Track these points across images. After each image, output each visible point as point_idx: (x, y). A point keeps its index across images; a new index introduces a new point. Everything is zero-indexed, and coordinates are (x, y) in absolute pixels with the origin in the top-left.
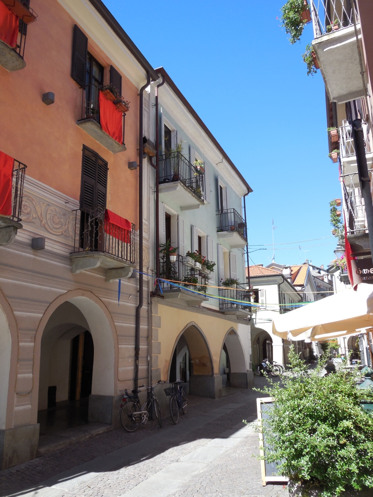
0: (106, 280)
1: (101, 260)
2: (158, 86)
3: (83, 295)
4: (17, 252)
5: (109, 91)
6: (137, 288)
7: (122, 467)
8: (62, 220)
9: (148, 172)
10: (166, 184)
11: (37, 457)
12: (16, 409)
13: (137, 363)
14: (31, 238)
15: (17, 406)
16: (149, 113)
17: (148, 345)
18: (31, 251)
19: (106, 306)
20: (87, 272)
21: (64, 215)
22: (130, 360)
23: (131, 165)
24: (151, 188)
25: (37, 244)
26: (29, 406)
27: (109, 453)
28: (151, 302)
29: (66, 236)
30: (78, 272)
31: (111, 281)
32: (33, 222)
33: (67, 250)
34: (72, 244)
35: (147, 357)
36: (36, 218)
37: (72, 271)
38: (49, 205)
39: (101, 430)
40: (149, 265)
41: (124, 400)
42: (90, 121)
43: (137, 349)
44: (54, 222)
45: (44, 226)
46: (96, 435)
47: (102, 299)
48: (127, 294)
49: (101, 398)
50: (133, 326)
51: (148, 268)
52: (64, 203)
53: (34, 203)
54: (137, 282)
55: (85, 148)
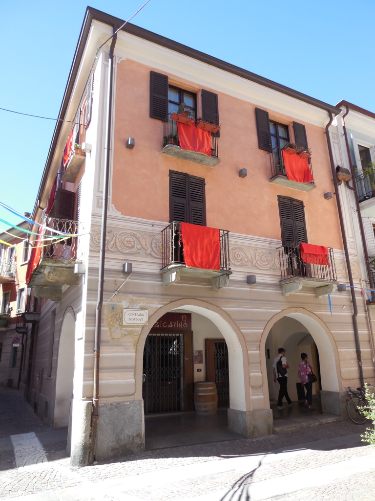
0: (316, 297)
1: (302, 283)
2: (344, 117)
3: (296, 311)
4: (237, 288)
5: (289, 148)
6: (350, 299)
7: (335, 449)
8: (269, 258)
9: (347, 196)
10: (366, 201)
11: (273, 434)
12: (252, 397)
13: (360, 364)
14: (246, 277)
15: (252, 395)
16: (339, 144)
17: (371, 348)
18: (248, 286)
19: (320, 318)
20: (296, 293)
21: (270, 253)
22: (352, 362)
23: (327, 196)
24: (353, 208)
25: (250, 280)
26: (262, 396)
27: (332, 438)
28: (368, 309)
29: (274, 269)
30: (287, 294)
31: (321, 297)
32: (246, 265)
33: (277, 279)
34: (280, 274)
35: (372, 359)
36: (248, 262)
37: (282, 294)
38: (256, 249)
39: (330, 420)
40: (361, 276)
41: (349, 396)
42: (278, 177)
43: (358, 352)
44: (262, 261)
45: (255, 265)
46: (326, 423)
47: (315, 312)
48: (341, 305)
49: (329, 394)
50: (352, 332)
51: (360, 280)
52: (268, 245)
53: (245, 252)
54: (349, 293)
55: (280, 197)
